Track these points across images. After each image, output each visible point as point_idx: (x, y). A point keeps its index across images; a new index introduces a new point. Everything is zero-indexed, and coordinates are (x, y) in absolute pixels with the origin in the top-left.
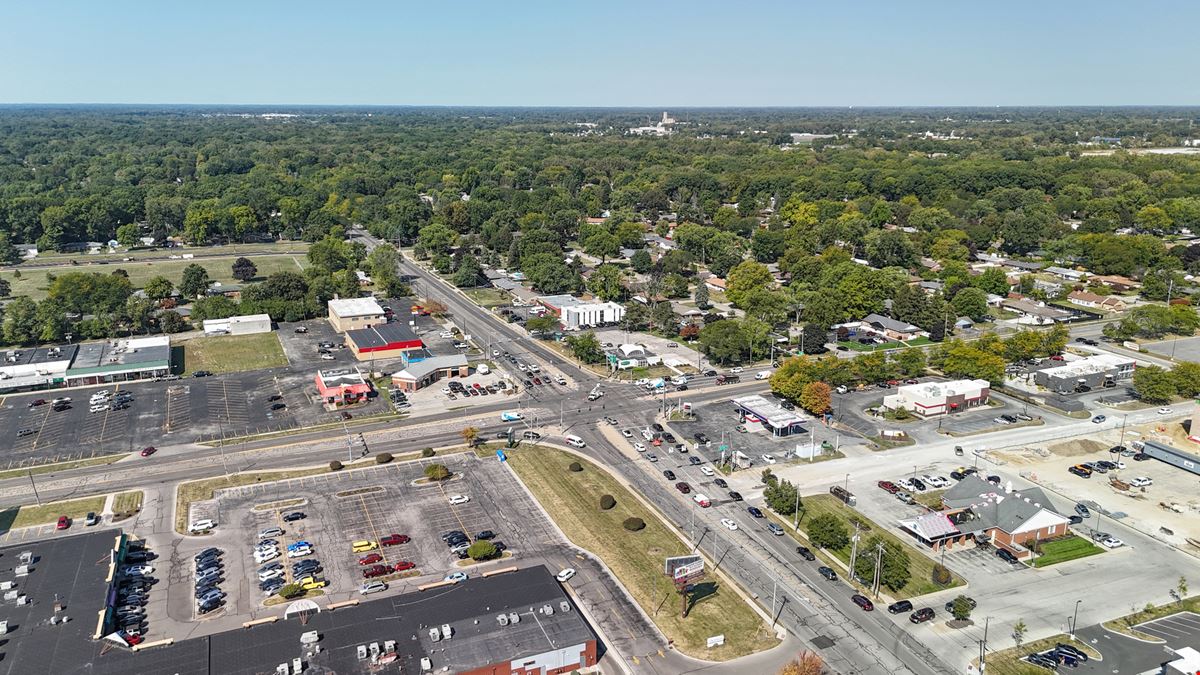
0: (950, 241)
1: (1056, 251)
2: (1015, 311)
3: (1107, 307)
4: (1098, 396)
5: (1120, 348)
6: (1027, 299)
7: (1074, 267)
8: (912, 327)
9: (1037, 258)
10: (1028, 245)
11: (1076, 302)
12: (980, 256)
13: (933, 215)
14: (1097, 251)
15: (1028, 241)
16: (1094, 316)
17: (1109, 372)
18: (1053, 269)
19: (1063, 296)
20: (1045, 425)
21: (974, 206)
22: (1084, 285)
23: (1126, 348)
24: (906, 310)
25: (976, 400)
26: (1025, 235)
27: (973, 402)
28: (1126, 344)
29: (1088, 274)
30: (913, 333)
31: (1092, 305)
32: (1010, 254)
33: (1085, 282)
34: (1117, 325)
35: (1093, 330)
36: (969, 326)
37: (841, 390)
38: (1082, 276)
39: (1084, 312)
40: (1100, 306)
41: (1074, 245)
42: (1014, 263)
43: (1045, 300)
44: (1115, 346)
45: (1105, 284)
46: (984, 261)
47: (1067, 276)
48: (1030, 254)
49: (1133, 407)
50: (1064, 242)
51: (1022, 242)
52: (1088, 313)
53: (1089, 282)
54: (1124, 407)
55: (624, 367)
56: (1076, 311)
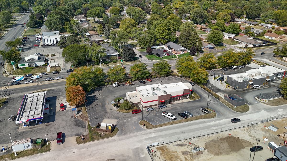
0: (224, 13)
1: (265, 17)
2: (238, 41)
3: (280, 40)
4: (258, 93)
5: (280, 61)
6: (246, 36)
7: (271, 24)
8: (183, 48)
9: (259, 20)
10: (256, 15)
11: (267, 37)
12: (236, 19)
13: (224, 5)
14: (281, 16)
15: (256, 14)
16: (272, 44)
17: (268, 77)
18: (262, 24)
19: (262, 35)
20: (215, 118)
21: (241, 3)
22: (273, 30)
23: (284, 60)
24: (183, 40)
25: (181, 96)
26: (255, 11)
27: (178, 97)
28: (284, 58)
29: (275, 26)
30: (183, 51)
31: (274, 38)
32: (249, 19)
33: (274, 29)
34: (281, 48)
35: (270, 50)
36: (213, 48)
37: (114, 85)
38: (273, 27)
39: (269, 42)
40: (277, 39)
41: (272, 14)
42: (248, 22)
43: (253, 36)
44: (278, 59)
45: (282, 30)
46: (237, 21)
47: (267, 27)
48: (256, 19)
49: (278, 103)
50: (268, 13)
51: (253, 14)
52: (270, 42)
53: (275, 29)
54: (271, 103)
55: (22, 67)
56: (265, 41)
